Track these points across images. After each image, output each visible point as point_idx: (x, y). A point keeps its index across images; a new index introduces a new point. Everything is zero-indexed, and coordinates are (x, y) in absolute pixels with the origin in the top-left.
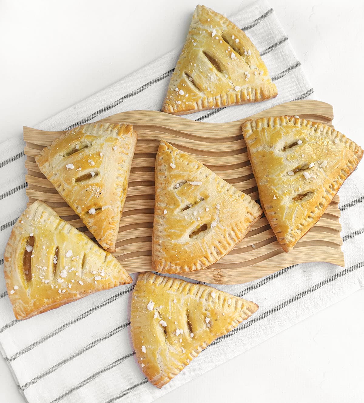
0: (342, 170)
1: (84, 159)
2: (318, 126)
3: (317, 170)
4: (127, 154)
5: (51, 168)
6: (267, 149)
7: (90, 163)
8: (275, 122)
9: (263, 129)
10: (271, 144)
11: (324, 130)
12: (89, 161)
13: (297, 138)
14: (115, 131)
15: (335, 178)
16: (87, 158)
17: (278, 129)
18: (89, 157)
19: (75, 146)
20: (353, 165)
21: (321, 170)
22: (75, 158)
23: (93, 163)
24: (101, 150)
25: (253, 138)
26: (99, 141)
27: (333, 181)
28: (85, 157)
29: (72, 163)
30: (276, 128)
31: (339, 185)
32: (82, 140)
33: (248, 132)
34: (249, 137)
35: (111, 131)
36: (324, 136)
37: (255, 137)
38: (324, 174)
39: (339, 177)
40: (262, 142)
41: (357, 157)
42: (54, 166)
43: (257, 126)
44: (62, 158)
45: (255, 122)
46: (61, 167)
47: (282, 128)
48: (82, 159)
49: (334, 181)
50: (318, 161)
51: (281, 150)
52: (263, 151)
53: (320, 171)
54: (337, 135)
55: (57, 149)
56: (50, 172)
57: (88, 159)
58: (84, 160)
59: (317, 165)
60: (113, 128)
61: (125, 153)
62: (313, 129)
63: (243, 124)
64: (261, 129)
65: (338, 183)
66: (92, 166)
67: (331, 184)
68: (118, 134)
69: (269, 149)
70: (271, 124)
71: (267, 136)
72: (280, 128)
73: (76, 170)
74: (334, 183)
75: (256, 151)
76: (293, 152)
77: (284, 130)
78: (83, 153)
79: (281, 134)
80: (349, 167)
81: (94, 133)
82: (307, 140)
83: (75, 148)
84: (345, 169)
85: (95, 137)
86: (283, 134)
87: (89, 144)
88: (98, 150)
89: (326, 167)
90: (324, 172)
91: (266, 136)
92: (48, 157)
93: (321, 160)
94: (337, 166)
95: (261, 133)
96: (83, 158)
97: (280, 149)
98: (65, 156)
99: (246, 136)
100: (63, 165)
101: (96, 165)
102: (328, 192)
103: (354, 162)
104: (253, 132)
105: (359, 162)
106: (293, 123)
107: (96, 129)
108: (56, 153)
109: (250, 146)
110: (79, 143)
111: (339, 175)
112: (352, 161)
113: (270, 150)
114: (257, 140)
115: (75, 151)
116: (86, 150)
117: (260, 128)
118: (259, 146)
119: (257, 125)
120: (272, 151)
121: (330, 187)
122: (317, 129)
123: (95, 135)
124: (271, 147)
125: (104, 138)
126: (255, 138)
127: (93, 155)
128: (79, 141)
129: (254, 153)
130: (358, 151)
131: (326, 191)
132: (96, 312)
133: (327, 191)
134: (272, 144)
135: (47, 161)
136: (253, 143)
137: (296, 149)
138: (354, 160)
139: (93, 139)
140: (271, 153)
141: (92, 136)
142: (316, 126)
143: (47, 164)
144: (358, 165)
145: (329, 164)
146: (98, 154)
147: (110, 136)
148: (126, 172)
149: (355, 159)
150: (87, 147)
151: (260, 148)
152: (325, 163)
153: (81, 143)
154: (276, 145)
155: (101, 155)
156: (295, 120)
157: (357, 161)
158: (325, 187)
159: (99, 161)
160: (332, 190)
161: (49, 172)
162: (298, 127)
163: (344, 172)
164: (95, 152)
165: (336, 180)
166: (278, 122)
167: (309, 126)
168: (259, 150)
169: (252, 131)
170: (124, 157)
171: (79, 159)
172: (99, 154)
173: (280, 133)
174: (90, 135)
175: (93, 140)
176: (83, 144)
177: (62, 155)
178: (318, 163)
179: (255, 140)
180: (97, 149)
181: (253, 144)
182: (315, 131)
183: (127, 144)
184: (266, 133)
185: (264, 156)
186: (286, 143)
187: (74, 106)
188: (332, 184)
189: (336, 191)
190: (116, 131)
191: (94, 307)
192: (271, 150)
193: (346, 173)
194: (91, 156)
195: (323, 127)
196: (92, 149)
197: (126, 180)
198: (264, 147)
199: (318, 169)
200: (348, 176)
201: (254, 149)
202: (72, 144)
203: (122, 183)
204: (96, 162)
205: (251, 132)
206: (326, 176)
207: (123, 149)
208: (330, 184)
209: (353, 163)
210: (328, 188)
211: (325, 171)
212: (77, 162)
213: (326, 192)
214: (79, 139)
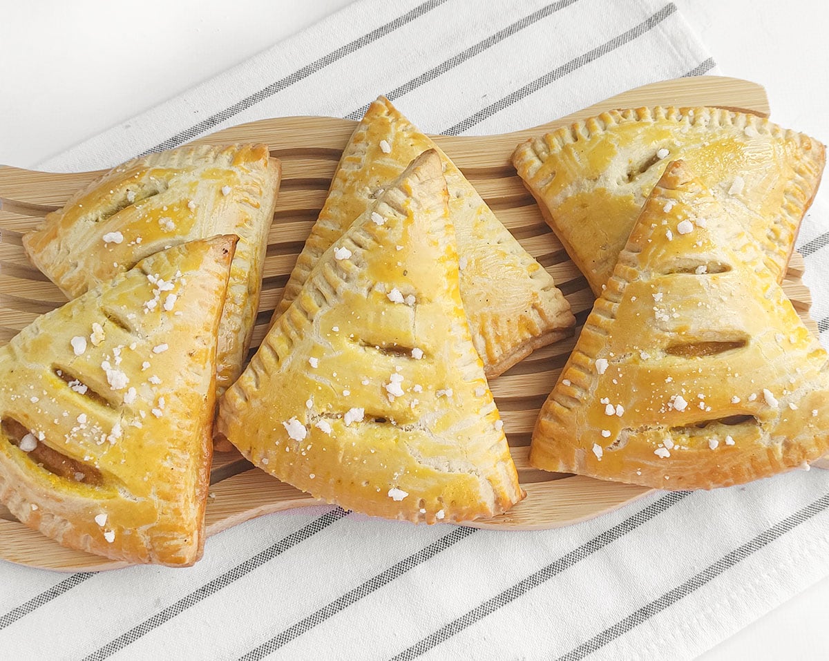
0: (786, 192)
1: (149, 217)
2: (695, 112)
3: (725, 202)
4: (257, 207)
5: (63, 252)
6: (587, 186)
7: (165, 225)
8: (589, 126)
9: (566, 148)
10: (593, 173)
11: (712, 117)
12: (162, 222)
13: (654, 145)
14: (226, 157)
15: (774, 215)
16: (156, 214)
17: (602, 137)
18: (162, 212)
19: (126, 195)
20: (808, 179)
21: (734, 201)
22: (125, 217)
23: (172, 225)
24: (192, 196)
25: (546, 173)
26: (185, 178)
27: (773, 223)
28: (151, 214)
29: (118, 230)
30: (595, 136)
31: (790, 229)
32: (144, 180)
33: (531, 165)
34: (536, 174)
35: (216, 158)
36: (716, 128)
37: (549, 170)
38: (745, 211)
39: (784, 212)
40: (571, 176)
41: (814, 159)
42: (71, 247)
43: (549, 147)
44: (93, 223)
45: (540, 142)
46: (89, 244)
47: (609, 133)
48: (144, 219)
49: (775, 223)
50: (721, 183)
51: (622, 182)
52: (579, 196)
53: (733, 205)
54: (746, 121)
55: (81, 206)
56: (60, 263)
57: (160, 216)
58: (148, 221)
59: (722, 192)
60: (221, 152)
61: (252, 205)
62: (687, 119)
63: (514, 154)
64: (561, 149)
65: (786, 225)
66: (168, 232)
67: (770, 230)
68: (234, 161)
69: (594, 186)
70: (581, 133)
71: (579, 159)
72: (606, 134)
73: (129, 245)
74: (777, 227)
75: (562, 199)
76: (654, 177)
77: (617, 136)
78: (145, 206)
79: (613, 146)
80: (800, 183)
81: (174, 164)
82: (678, 144)
83: (126, 199)
84: (791, 190)
85: (176, 171)
86: (616, 145)
87: (160, 187)
88: (184, 196)
89: (744, 193)
90: (742, 205)
91: (577, 159)
92: (56, 229)
93: (729, 179)
94: (771, 185)
95: (563, 158)
96: (146, 216)
97: (618, 179)
98: (100, 219)
99: (527, 176)
100: (96, 238)
101: (179, 230)
102: (768, 250)
103: (810, 171)
104: (542, 162)
105: (820, 169)
106: (634, 119)
107: (176, 157)
108: (77, 217)
109: (545, 194)
110: (136, 186)
111: (782, 207)
112: (803, 168)
113: (595, 188)
114: (557, 176)
115: (126, 205)
116: (155, 199)
117: (557, 148)
118: (566, 186)
119: (547, 145)
120: (603, 186)
121: (769, 238)
122: (694, 119)
123: (175, 167)
124: (595, 180)
125: (197, 173)
126: (552, 171)
127: (170, 208)
128: (135, 183)
129: (559, 207)
130: (810, 144)
131: (763, 250)
132: (166, 625)
133: (765, 247)
134: (597, 171)
135: (55, 236)
136: (548, 185)
137: (659, 168)
138: (808, 166)
139: (171, 175)
140: (601, 193)
141: (169, 170)
142: (691, 113)
143: (53, 246)
144: (823, 179)
145: (751, 183)
146: (185, 205)
147: (212, 166)
148: (257, 249)
149: (809, 163)
150: (155, 193)
151: (570, 192)
152: (739, 184)
153: (139, 186)
154: (607, 171)
155: (192, 205)
156: (637, 112)
157: (816, 167)
158: (759, 240)
159: (187, 219)
160: (776, 244)
161: (58, 263)
162: (648, 124)
163: (792, 199)
164: (176, 200)
165: (779, 217)
166: (597, 125)
167: (674, 117)
168: (570, 195)
169: (538, 161)
170: (251, 213)
171: (135, 220)
172: (187, 206)
173: (610, 144)
174: (163, 168)
175: (169, 178)
176: (146, 188)
177: (94, 218)
178: (723, 188)
179: (554, 177)
180: (180, 194)
181: (549, 188)
182: (693, 123)
183: (255, 184)
184: (574, 154)
185: (584, 206)
186: (630, 162)
187: (127, 123)
188: (772, 230)
189: (788, 244)
190: (228, 157)
191: (158, 611)
192: (598, 185)
193: (798, 199)
194: (165, 209)
195: (709, 112)
196: (169, 195)
197: (256, 269)
198: (579, 185)
199: (727, 200)
200: (807, 207)
201: (555, 198)
202: (118, 190)
203: (247, 273)
204: (179, 222)
205: (537, 163)
206: (752, 213)
207: (246, 194)
208: (768, 232)
209: (807, 171)
210: (767, 241)
211: (745, 203)
212: (133, 226)
213: (765, 251)
214: (136, 177)
